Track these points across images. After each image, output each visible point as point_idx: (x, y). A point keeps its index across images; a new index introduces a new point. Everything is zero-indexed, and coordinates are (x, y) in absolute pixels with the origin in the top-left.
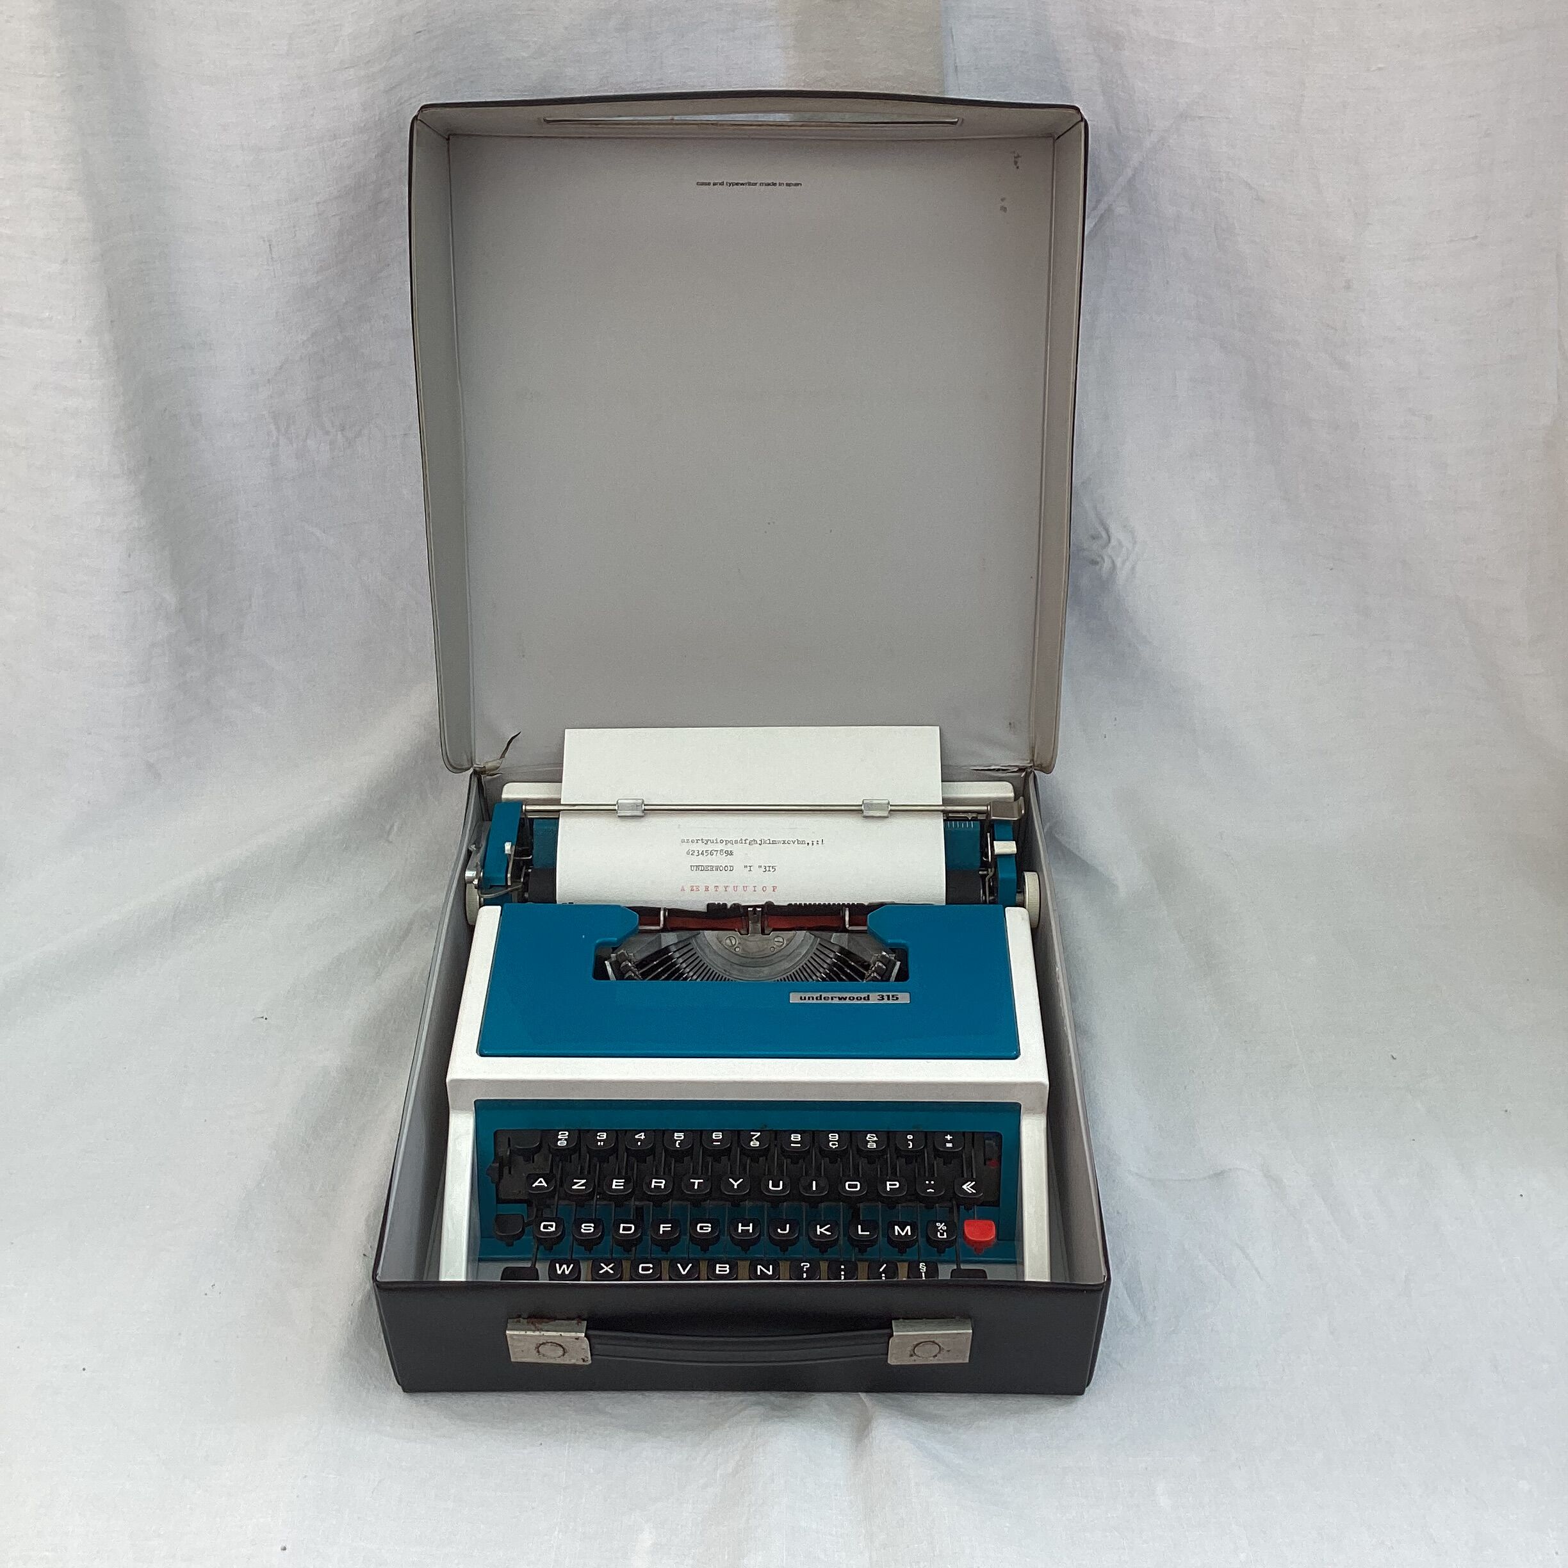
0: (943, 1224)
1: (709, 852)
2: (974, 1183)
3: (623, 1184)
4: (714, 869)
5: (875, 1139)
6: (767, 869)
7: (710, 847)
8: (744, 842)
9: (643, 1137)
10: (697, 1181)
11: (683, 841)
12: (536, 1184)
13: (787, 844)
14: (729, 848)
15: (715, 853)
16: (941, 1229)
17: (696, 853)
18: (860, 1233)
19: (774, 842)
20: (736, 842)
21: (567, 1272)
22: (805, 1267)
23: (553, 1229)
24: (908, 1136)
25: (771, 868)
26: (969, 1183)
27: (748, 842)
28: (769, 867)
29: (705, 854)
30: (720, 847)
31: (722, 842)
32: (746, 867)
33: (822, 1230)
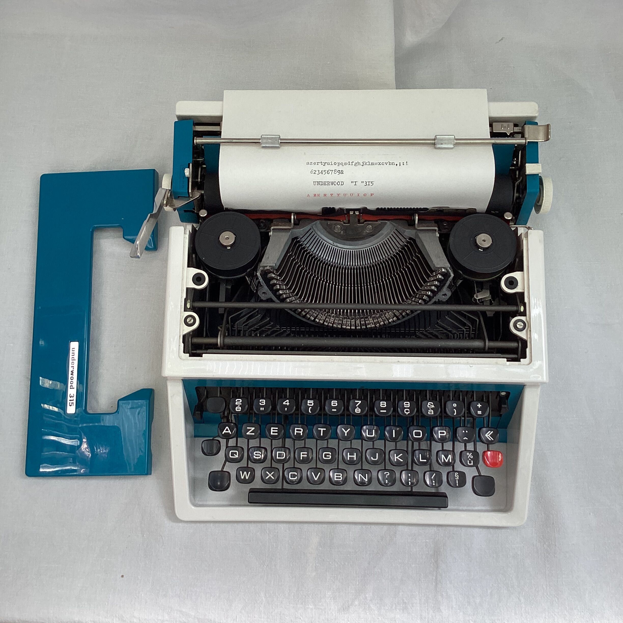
0: (471, 453)
1: (326, 171)
2: (492, 432)
3: (277, 431)
4: (330, 184)
5: (433, 406)
6: (368, 183)
7: (327, 168)
8: (351, 164)
9: (288, 404)
10: (322, 429)
11: (308, 163)
12: (225, 431)
13: (382, 165)
14: (341, 168)
15: (331, 172)
16: (470, 458)
17: (317, 172)
18: (421, 460)
19: (372, 164)
20: (346, 164)
21: (247, 478)
22: (387, 475)
23: (237, 456)
24: (454, 404)
25: (370, 183)
26: (490, 432)
27: (354, 164)
28: (369, 182)
29: (324, 173)
30: (333, 167)
31: (335, 164)
32: (352, 182)
33: (397, 457)
